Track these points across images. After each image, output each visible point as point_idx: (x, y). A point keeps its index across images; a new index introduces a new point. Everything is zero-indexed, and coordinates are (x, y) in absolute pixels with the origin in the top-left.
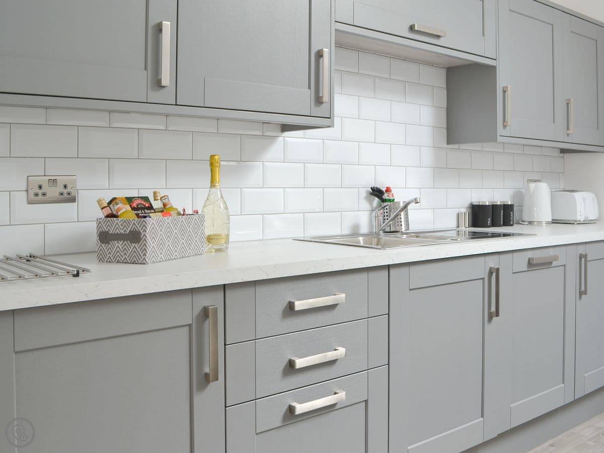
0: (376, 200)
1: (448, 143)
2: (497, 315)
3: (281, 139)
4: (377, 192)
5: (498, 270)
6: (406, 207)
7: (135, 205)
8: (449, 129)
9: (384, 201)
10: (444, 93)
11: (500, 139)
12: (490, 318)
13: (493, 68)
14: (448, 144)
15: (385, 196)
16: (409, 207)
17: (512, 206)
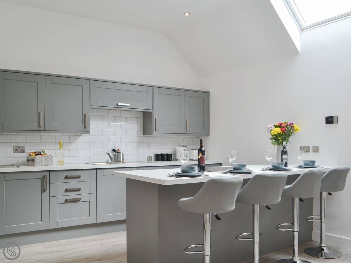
0: (114, 153)
3: (82, 136)
4: (114, 150)
7: (36, 154)
8: (144, 130)
11: (154, 134)
13: (152, 112)
14: (143, 135)
15: (117, 152)
17: (171, 155)
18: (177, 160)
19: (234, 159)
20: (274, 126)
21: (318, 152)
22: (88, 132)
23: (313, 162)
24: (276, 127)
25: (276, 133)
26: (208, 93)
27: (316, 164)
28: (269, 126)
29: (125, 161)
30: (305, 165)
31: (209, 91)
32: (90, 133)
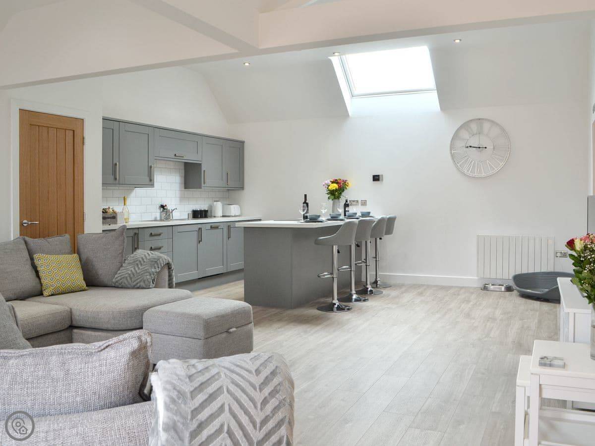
0: (162, 209)
1: (185, 188)
2: (201, 241)
4: (162, 207)
5: (201, 228)
6: (172, 212)
8: (185, 184)
9: (165, 209)
10: (183, 171)
11: (203, 188)
12: (199, 242)
13: (200, 164)
15: (165, 208)
16: (173, 212)
17: (207, 211)
18: (215, 217)
19: (325, 211)
20: (331, 182)
21: (366, 205)
22: (152, 185)
23: (369, 213)
24: (333, 182)
25: (334, 188)
26: (243, 143)
27: (371, 215)
28: (326, 182)
29: (174, 218)
30: (362, 215)
31: (243, 140)
32: (153, 187)
